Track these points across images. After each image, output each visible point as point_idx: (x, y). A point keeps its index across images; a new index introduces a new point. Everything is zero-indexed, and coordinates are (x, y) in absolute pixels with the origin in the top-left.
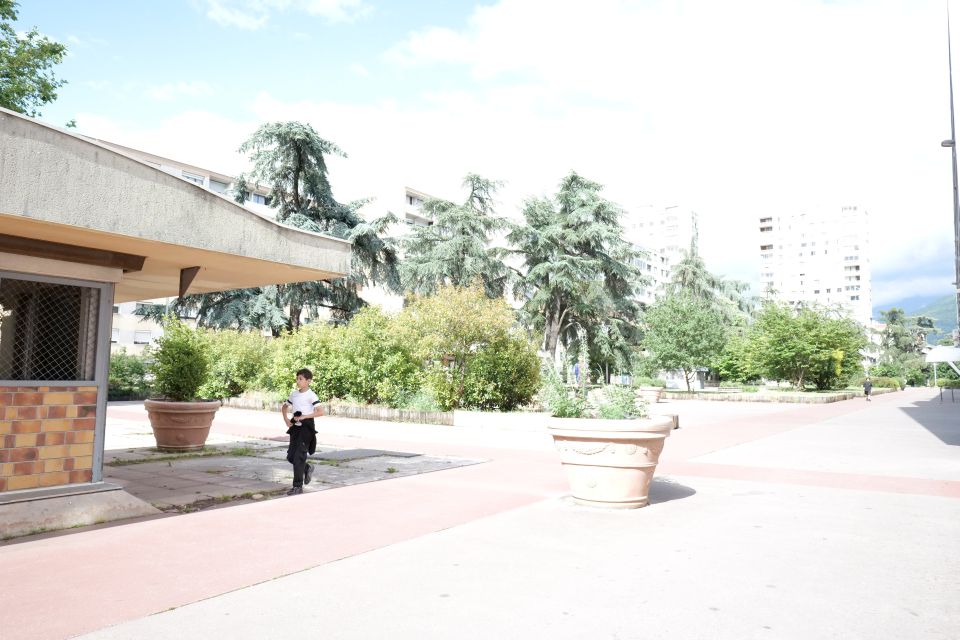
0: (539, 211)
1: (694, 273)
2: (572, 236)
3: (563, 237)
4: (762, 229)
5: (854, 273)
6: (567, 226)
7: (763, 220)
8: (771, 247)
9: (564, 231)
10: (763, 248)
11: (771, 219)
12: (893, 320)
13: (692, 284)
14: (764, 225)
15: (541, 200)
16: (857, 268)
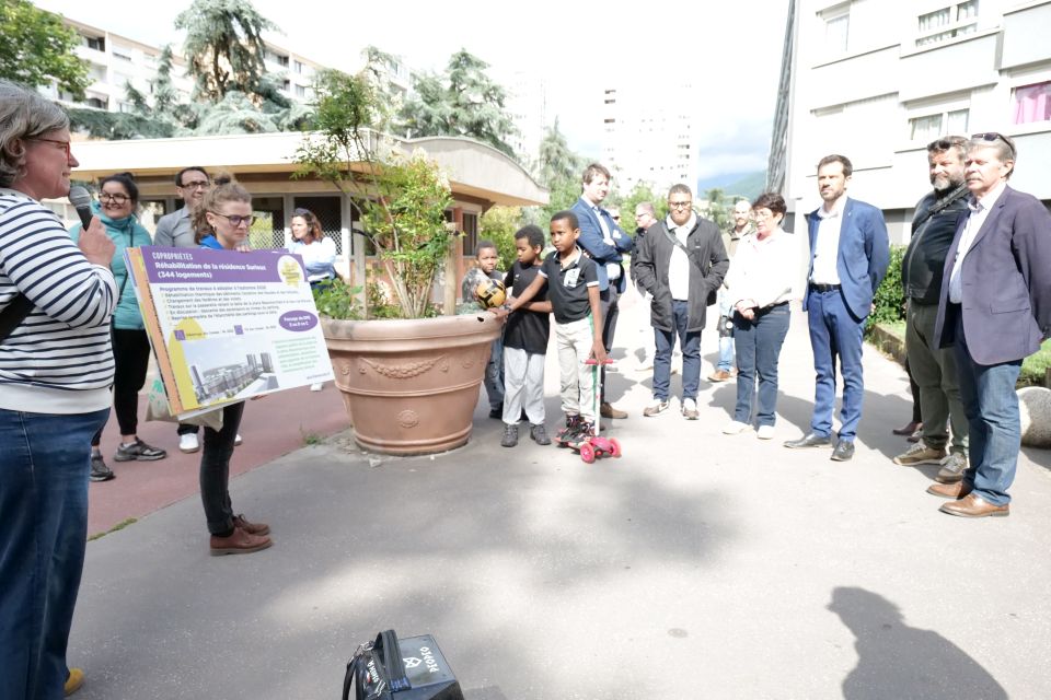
0: (430, 87)
1: (558, 152)
2: (463, 116)
3: (455, 117)
4: (607, 102)
5: (686, 151)
6: (457, 105)
7: (607, 92)
8: (613, 121)
9: (454, 110)
10: (607, 121)
11: (614, 91)
12: (714, 199)
13: (556, 163)
14: (609, 97)
15: (430, 75)
16: (688, 147)
